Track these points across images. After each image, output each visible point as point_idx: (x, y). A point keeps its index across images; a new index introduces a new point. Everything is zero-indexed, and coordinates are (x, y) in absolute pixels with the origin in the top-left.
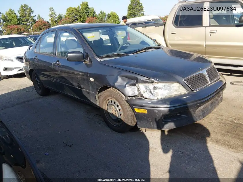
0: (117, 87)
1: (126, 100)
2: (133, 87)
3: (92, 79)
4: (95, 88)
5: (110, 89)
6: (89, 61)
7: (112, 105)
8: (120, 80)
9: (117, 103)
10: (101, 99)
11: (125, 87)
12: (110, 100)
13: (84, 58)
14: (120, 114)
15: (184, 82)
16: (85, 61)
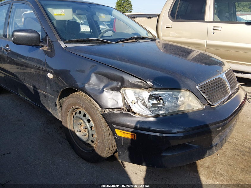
0: (88, 90)
1: (102, 114)
2: (114, 93)
3: (50, 76)
4: (55, 89)
5: (78, 93)
6: (49, 47)
7: (79, 118)
8: (94, 79)
9: (88, 116)
10: (64, 107)
11: (102, 91)
12: (78, 110)
13: (40, 42)
14: (93, 135)
15: (199, 90)
16: (42, 46)
